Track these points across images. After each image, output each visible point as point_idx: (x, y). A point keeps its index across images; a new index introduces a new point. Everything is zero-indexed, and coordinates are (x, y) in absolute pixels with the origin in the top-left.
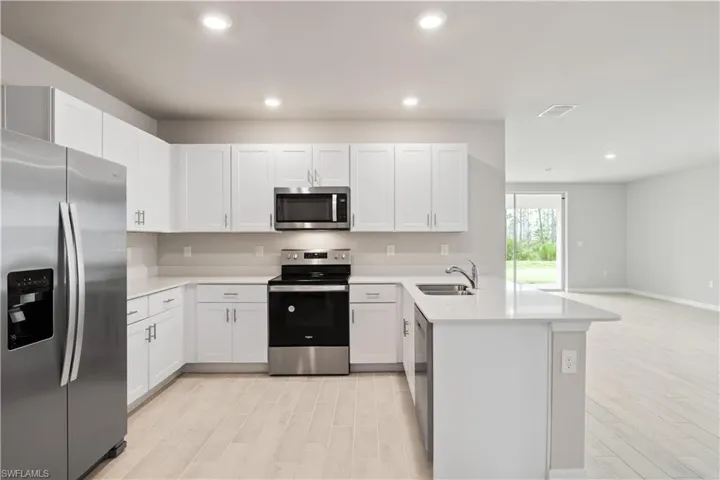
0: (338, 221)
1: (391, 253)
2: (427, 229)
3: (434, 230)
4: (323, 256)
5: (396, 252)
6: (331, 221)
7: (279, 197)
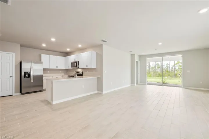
2: (86, 68)
4: (79, 72)
7: (72, 63)
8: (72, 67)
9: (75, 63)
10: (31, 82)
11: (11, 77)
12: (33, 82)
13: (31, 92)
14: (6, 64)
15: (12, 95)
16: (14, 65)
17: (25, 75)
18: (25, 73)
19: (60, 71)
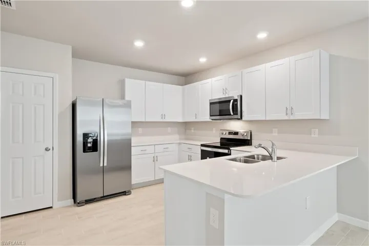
0: (234, 114)
1: (275, 134)
2: (286, 118)
3: (292, 118)
5: (278, 133)
6: (230, 115)
7: (211, 104)
8: (211, 116)
9: (230, 101)
10: (101, 165)
11: (47, 149)
12: (105, 164)
13: (101, 197)
14: (35, 108)
15: (51, 207)
16: (57, 113)
17: (85, 143)
18: (86, 136)
19: (169, 129)
